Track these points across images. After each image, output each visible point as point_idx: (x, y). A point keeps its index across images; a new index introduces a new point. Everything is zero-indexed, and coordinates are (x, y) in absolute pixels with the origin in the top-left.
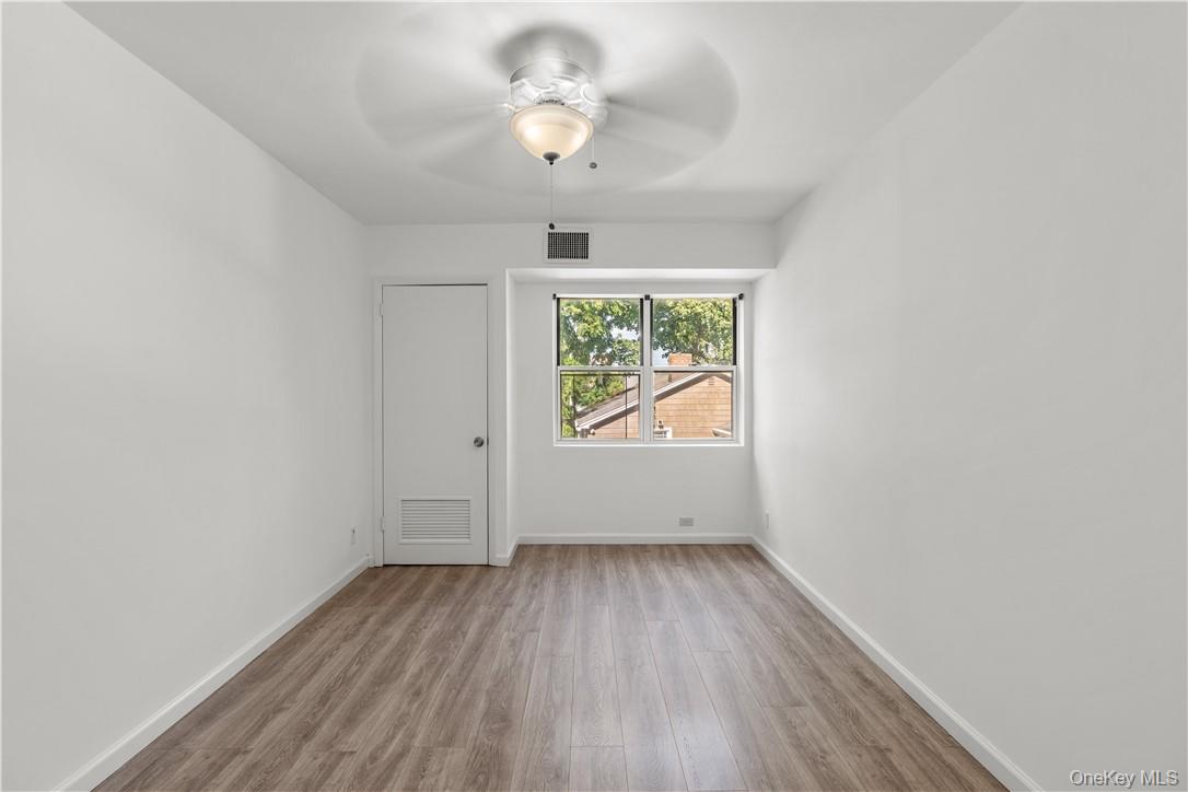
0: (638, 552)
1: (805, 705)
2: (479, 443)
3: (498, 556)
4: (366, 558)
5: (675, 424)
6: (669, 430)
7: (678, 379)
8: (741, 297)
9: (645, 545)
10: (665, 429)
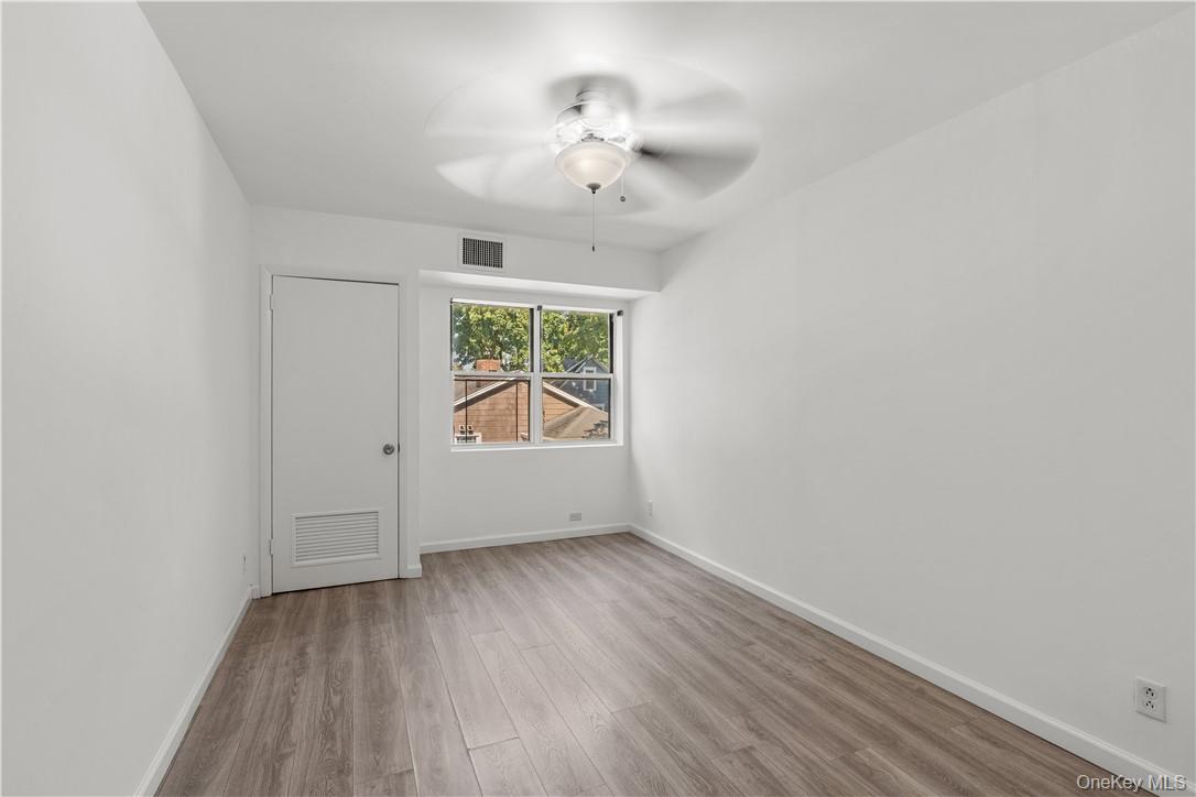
0: (539, 547)
1: (754, 644)
2: (388, 450)
3: (410, 567)
4: (250, 588)
5: (485, 429)
6: (479, 435)
7: (484, 386)
8: (619, 313)
9: (540, 543)
10: (475, 434)
